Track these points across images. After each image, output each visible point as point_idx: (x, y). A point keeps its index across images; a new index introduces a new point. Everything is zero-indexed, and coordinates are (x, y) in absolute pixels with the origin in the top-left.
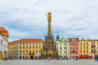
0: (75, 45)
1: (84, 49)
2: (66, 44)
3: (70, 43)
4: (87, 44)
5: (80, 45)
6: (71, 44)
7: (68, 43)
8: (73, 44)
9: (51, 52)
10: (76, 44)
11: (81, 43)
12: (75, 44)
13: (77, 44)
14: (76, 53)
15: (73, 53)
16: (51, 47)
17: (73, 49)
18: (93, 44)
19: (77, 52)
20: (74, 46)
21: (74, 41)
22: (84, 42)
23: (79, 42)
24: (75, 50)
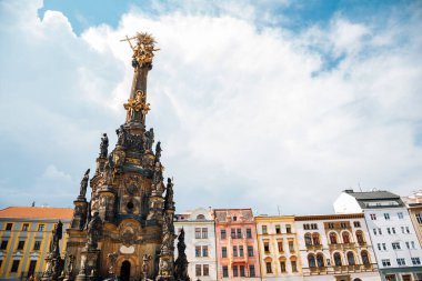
0: (240, 237)
1: (279, 255)
2: (205, 230)
3: (219, 230)
4: (288, 230)
5: (261, 238)
6: (223, 232)
7: (211, 228)
8: (233, 232)
9: (131, 250)
10: (244, 231)
11: (264, 228)
12: (239, 232)
13: (249, 232)
14: (247, 272)
15: (235, 275)
16: (137, 211)
17: (235, 255)
18: (312, 232)
19: (252, 268)
20: (238, 243)
21: (235, 218)
22: (274, 224)
23: (255, 224)
24: (245, 259)
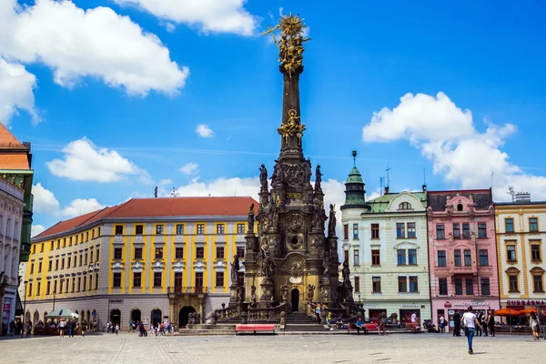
0: (466, 237)
1: (531, 266)
2: (411, 226)
3: (433, 226)
5: (502, 239)
6: (440, 229)
8: (456, 228)
10: (474, 227)
11: (509, 222)
12: (466, 228)
13: (483, 228)
14: (477, 290)
15: (458, 292)
16: (301, 246)
17: (457, 264)
19: (486, 283)
20: (462, 245)
21: (460, 207)
22: (527, 216)
23: (493, 216)
24: (474, 270)
